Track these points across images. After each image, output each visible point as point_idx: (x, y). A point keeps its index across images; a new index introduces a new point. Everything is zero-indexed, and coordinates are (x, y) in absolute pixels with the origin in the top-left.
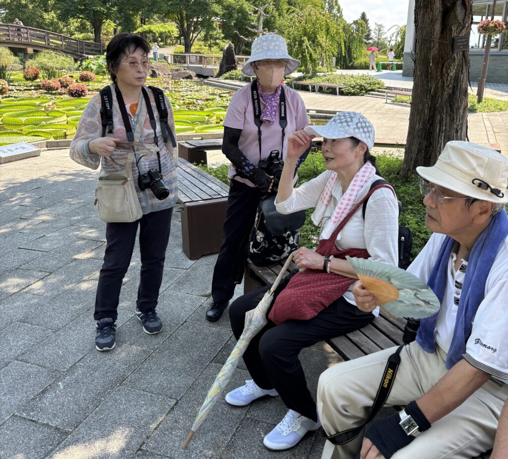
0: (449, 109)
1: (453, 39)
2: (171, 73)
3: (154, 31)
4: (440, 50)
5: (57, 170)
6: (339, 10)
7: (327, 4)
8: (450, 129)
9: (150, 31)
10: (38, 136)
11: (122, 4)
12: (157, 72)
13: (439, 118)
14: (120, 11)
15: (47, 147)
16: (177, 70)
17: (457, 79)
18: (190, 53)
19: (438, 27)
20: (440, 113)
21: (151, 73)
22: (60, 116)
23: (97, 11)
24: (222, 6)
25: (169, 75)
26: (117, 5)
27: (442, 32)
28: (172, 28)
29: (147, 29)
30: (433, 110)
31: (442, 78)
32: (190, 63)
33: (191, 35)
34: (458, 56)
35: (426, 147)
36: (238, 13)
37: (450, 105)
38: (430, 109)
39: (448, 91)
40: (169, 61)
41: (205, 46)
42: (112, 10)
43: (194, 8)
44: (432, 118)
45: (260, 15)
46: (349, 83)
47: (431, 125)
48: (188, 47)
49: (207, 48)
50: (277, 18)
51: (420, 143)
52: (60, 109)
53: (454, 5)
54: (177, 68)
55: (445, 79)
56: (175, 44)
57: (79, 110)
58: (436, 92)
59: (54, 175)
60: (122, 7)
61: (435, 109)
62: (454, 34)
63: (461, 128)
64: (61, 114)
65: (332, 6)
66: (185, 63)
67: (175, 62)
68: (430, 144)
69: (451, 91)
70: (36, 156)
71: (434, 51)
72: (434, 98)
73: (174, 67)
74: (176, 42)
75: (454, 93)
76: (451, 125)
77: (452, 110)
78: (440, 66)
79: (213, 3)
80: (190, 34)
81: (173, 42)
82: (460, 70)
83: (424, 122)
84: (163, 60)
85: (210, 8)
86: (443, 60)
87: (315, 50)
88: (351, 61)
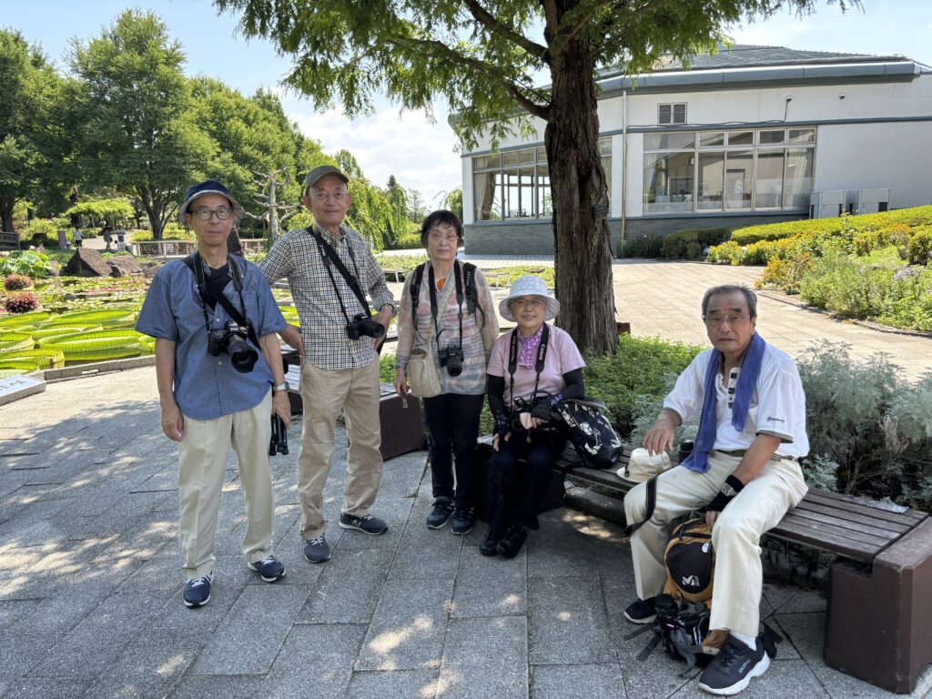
0: (596, 279)
1: (594, 208)
2: (141, 270)
3: (96, 211)
4: (581, 220)
5: (91, 405)
6: (359, 173)
7: (342, 166)
8: (600, 300)
9: (90, 212)
10: (9, 368)
11: (46, 175)
12: (121, 269)
13: (588, 289)
14: (44, 184)
15: (46, 379)
16: (151, 265)
17: (600, 248)
18: (162, 239)
19: (576, 197)
20: (589, 284)
21: (111, 271)
22: (25, 339)
23: (7, 185)
24: (206, 173)
25: (139, 272)
26: (38, 176)
27: (581, 201)
28: (123, 205)
29: (84, 209)
30: (581, 281)
31: (586, 248)
32: (168, 253)
33: (161, 215)
34: (598, 225)
35: (579, 320)
36: (229, 181)
37: (597, 275)
38: (578, 281)
39: (593, 261)
40: (135, 252)
41: (179, 228)
42: (30, 183)
43: (163, 176)
44: (581, 290)
45: (271, 184)
46: (410, 267)
47: (582, 297)
48: (157, 232)
49: (184, 231)
50: (285, 187)
51: (572, 318)
52: (16, 330)
53: (589, 174)
54: (149, 262)
55: (589, 248)
56: (131, 229)
57: (42, 328)
58: (582, 263)
59: (92, 411)
60: (47, 177)
61: (583, 281)
62: (593, 203)
63: (609, 298)
64: (22, 337)
65: (349, 168)
66: (157, 254)
67: (144, 253)
68: (583, 316)
69: (595, 261)
70: (40, 392)
71: (576, 221)
72: (580, 269)
73: (144, 261)
74: (133, 225)
75: (599, 262)
76: (600, 295)
77: (599, 280)
78: (583, 236)
79: (191, 169)
80: (159, 214)
81: (127, 225)
82: (602, 240)
83: (573, 295)
84: (125, 252)
85: (189, 176)
86: (585, 230)
87: (357, 226)
88: (393, 239)
